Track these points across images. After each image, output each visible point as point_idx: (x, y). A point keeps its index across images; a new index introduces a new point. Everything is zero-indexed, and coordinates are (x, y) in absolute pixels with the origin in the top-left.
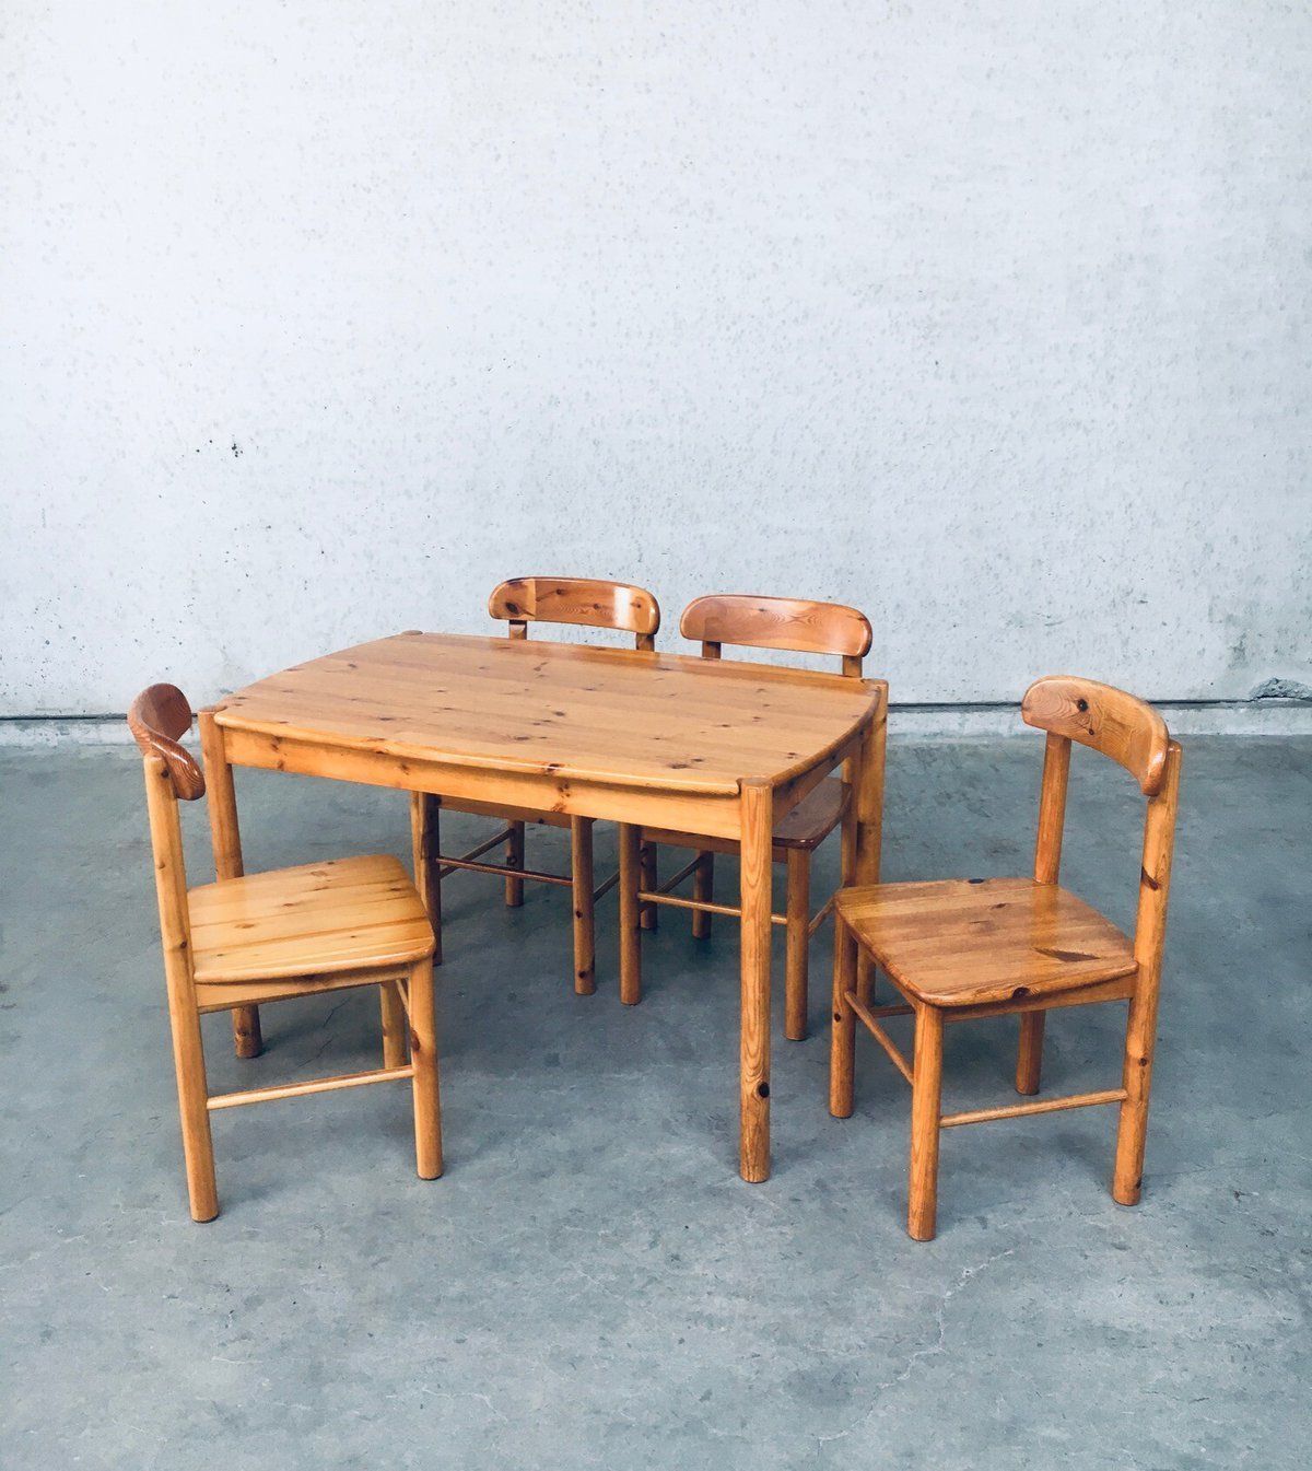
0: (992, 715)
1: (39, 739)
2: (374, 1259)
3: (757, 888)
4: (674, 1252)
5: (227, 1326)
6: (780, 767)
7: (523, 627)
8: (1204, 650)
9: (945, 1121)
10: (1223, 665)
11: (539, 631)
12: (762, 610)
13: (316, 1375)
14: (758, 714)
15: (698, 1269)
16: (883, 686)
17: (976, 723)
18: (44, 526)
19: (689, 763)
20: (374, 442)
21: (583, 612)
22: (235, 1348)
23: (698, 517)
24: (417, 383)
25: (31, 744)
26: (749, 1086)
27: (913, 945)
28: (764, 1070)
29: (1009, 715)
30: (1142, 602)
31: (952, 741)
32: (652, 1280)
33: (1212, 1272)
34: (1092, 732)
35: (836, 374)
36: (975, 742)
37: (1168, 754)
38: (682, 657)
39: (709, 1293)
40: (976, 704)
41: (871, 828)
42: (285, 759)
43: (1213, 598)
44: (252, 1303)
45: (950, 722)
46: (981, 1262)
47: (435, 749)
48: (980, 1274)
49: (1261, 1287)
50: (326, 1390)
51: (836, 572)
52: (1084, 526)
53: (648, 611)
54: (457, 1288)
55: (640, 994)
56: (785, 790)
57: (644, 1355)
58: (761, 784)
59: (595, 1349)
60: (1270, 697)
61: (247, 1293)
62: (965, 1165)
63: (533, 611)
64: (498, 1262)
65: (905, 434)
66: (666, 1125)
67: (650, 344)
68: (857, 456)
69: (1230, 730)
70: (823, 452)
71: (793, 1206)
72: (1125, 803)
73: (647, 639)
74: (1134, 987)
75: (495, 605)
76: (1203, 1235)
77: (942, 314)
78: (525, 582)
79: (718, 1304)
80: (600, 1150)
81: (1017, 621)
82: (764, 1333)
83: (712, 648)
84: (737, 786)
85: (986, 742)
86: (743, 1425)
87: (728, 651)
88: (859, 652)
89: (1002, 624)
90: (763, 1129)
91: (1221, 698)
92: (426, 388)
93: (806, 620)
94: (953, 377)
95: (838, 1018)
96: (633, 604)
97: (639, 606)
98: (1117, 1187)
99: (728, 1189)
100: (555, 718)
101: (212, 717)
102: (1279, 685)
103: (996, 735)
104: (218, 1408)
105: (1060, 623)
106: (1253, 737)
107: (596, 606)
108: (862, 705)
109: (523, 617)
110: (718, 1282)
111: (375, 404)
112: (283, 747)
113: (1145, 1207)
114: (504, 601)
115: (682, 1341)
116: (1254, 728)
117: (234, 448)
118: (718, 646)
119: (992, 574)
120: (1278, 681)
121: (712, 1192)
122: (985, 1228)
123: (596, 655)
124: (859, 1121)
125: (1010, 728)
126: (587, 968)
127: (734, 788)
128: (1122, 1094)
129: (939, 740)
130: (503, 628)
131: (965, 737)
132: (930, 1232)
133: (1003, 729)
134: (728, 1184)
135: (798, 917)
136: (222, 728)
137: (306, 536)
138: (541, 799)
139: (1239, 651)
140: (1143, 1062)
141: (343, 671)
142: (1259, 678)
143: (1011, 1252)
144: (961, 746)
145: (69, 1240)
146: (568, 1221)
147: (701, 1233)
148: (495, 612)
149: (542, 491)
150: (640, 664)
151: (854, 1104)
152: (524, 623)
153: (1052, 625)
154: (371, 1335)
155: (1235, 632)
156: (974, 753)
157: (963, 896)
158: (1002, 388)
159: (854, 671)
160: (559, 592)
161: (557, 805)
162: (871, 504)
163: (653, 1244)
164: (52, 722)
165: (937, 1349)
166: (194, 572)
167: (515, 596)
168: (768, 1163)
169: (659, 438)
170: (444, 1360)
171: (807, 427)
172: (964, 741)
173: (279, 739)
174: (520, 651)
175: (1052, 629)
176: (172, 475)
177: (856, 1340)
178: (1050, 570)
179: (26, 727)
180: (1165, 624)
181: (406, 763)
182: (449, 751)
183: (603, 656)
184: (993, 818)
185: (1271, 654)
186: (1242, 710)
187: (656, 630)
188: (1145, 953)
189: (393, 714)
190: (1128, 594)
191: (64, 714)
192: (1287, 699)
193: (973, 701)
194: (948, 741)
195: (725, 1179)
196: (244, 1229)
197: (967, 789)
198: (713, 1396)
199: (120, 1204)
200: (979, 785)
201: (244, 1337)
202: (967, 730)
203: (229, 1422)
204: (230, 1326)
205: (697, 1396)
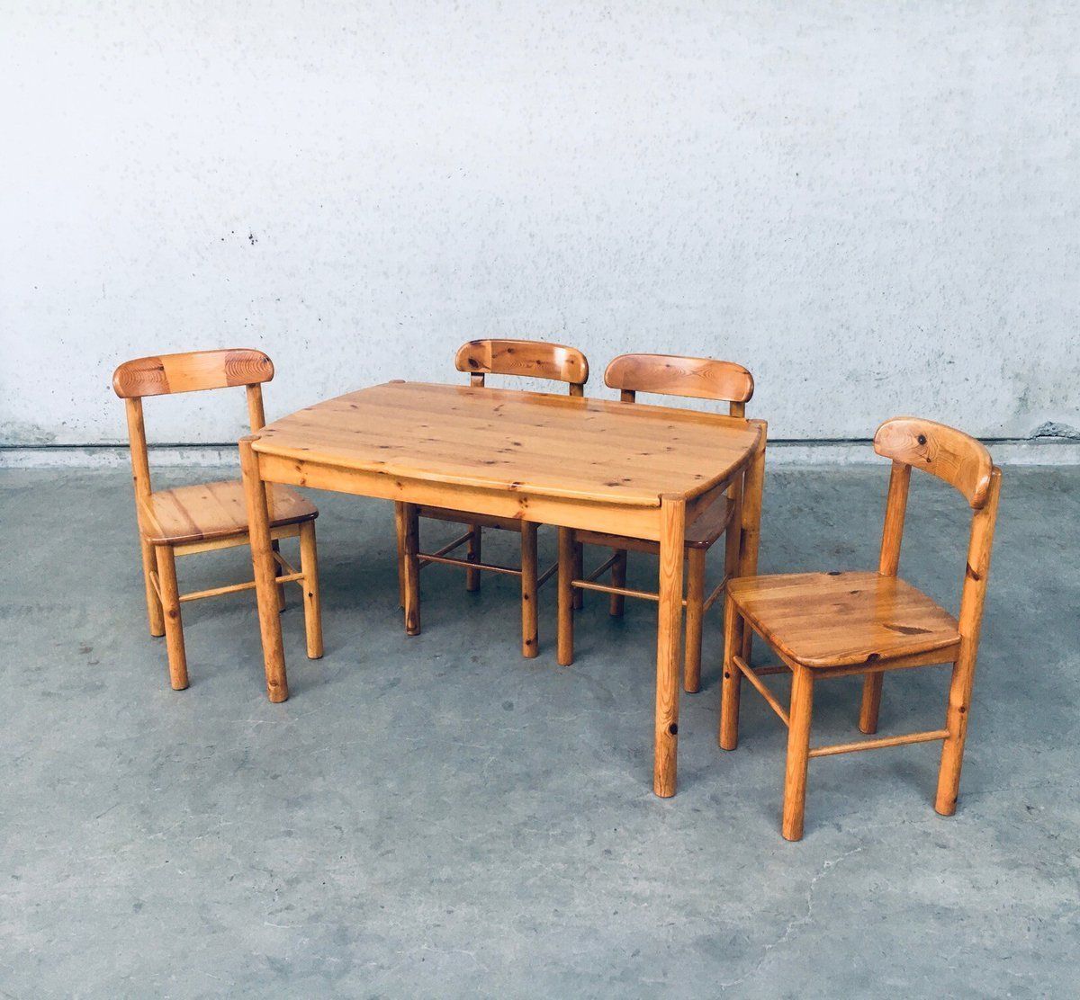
0: (833, 449)
1: (103, 462)
2: (381, 851)
3: (673, 577)
4: (607, 847)
5: (274, 900)
6: (692, 486)
7: (481, 378)
8: (996, 400)
9: (813, 753)
10: (1010, 413)
11: (493, 381)
12: (668, 366)
13: (343, 937)
14: (669, 445)
15: (625, 860)
16: (763, 425)
17: (821, 455)
18: (104, 297)
19: (621, 482)
20: (359, 234)
21: (528, 366)
22: (284, 915)
23: (610, 295)
24: (393, 188)
25: (98, 465)
26: (662, 725)
27: (790, 621)
28: (674, 713)
29: (847, 448)
30: (950, 362)
31: (803, 468)
32: (591, 868)
33: (1013, 865)
34: (929, 460)
35: (718, 183)
36: (819, 469)
37: (992, 477)
38: (605, 401)
39: (635, 878)
40: (821, 440)
41: (752, 533)
42: (306, 477)
43: (1005, 360)
44: (292, 882)
45: (800, 454)
46: (838, 857)
47: (426, 471)
48: (837, 866)
49: (1049, 876)
50: (352, 946)
51: (716, 339)
52: (908, 303)
53: (579, 366)
54: (445, 872)
55: (573, 658)
56: (694, 502)
57: (588, 923)
58: (679, 498)
59: (551, 918)
60: (1046, 435)
61: (288, 876)
62: (824, 787)
63: (490, 366)
64: (475, 854)
65: (771, 231)
66: (596, 754)
67: (574, 158)
68: (734, 247)
69: (1014, 461)
70: (707, 244)
71: (695, 815)
72: (935, 516)
73: (578, 387)
74: (958, 654)
75: (461, 361)
76: (1003, 838)
77: (802, 136)
78: (484, 343)
79: (642, 887)
80: (547, 773)
81: (853, 377)
82: (679, 907)
83: (629, 394)
84: (658, 500)
85: (827, 470)
86: (665, 974)
87: (641, 397)
88: (743, 398)
89: (843, 378)
90: (672, 759)
91: (1007, 437)
92: (400, 192)
93: (702, 374)
94: (809, 185)
95: (727, 676)
96: (567, 361)
97: (572, 362)
98: (938, 802)
99: (645, 802)
100: (513, 447)
101: (249, 445)
102: (1053, 426)
103: (835, 463)
104: (271, 961)
105: (887, 378)
106: (1031, 467)
107: (539, 362)
108: (749, 438)
109: (481, 370)
110: (641, 870)
111: (360, 204)
112: (305, 467)
113: (960, 817)
114: (467, 357)
115: (616, 913)
116: (1032, 460)
117: (250, 238)
118: (633, 393)
119: (835, 340)
120: (1051, 424)
121: (635, 804)
122: (841, 831)
123: (541, 399)
124: (741, 752)
125: (846, 458)
126: (532, 638)
127: (656, 501)
128: (944, 733)
129: (792, 468)
130: (465, 379)
131: (813, 465)
132: (800, 833)
133: (841, 460)
134: (645, 798)
135: (695, 600)
136: (257, 453)
137: (307, 307)
138: (505, 509)
139: (1023, 400)
140: (962, 710)
141: (348, 411)
142: (1036, 422)
143: (859, 849)
144: (808, 472)
145: (152, 837)
146: (525, 824)
147: (626, 835)
148: (461, 366)
149: (489, 274)
150: (573, 406)
151: (739, 739)
152: (483, 374)
153: (881, 379)
154: (382, 907)
155: (1021, 386)
156: (820, 478)
157: (825, 585)
158: (847, 194)
159: (740, 414)
160: (510, 351)
161: (518, 513)
162: (743, 285)
163: (590, 843)
164: (113, 449)
165: (808, 920)
166: (221, 334)
167: (475, 353)
168: (675, 783)
169: (580, 232)
170: (438, 926)
171: (695, 225)
172: (810, 469)
173: (302, 462)
174: (481, 396)
175: (880, 382)
176: (203, 258)
177: (747, 913)
178: (880, 337)
179: (93, 452)
180: (967, 380)
181: (400, 481)
182: (436, 471)
183: (546, 400)
184: (835, 526)
185: (1047, 404)
186: (1024, 446)
187: (585, 381)
188: (967, 628)
189: (389, 444)
190: (940, 356)
191: (121, 443)
192: (1058, 438)
193: (818, 438)
194: (798, 468)
195: (642, 795)
196: (283, 829)
197: (814, 505)
198: (641, 954)
199: (188, 810)
200: (823, 502)
201: (287, 909)
202: (813, 461)
203: (280, 970)
204: (276, 900)
205: (629, 953)
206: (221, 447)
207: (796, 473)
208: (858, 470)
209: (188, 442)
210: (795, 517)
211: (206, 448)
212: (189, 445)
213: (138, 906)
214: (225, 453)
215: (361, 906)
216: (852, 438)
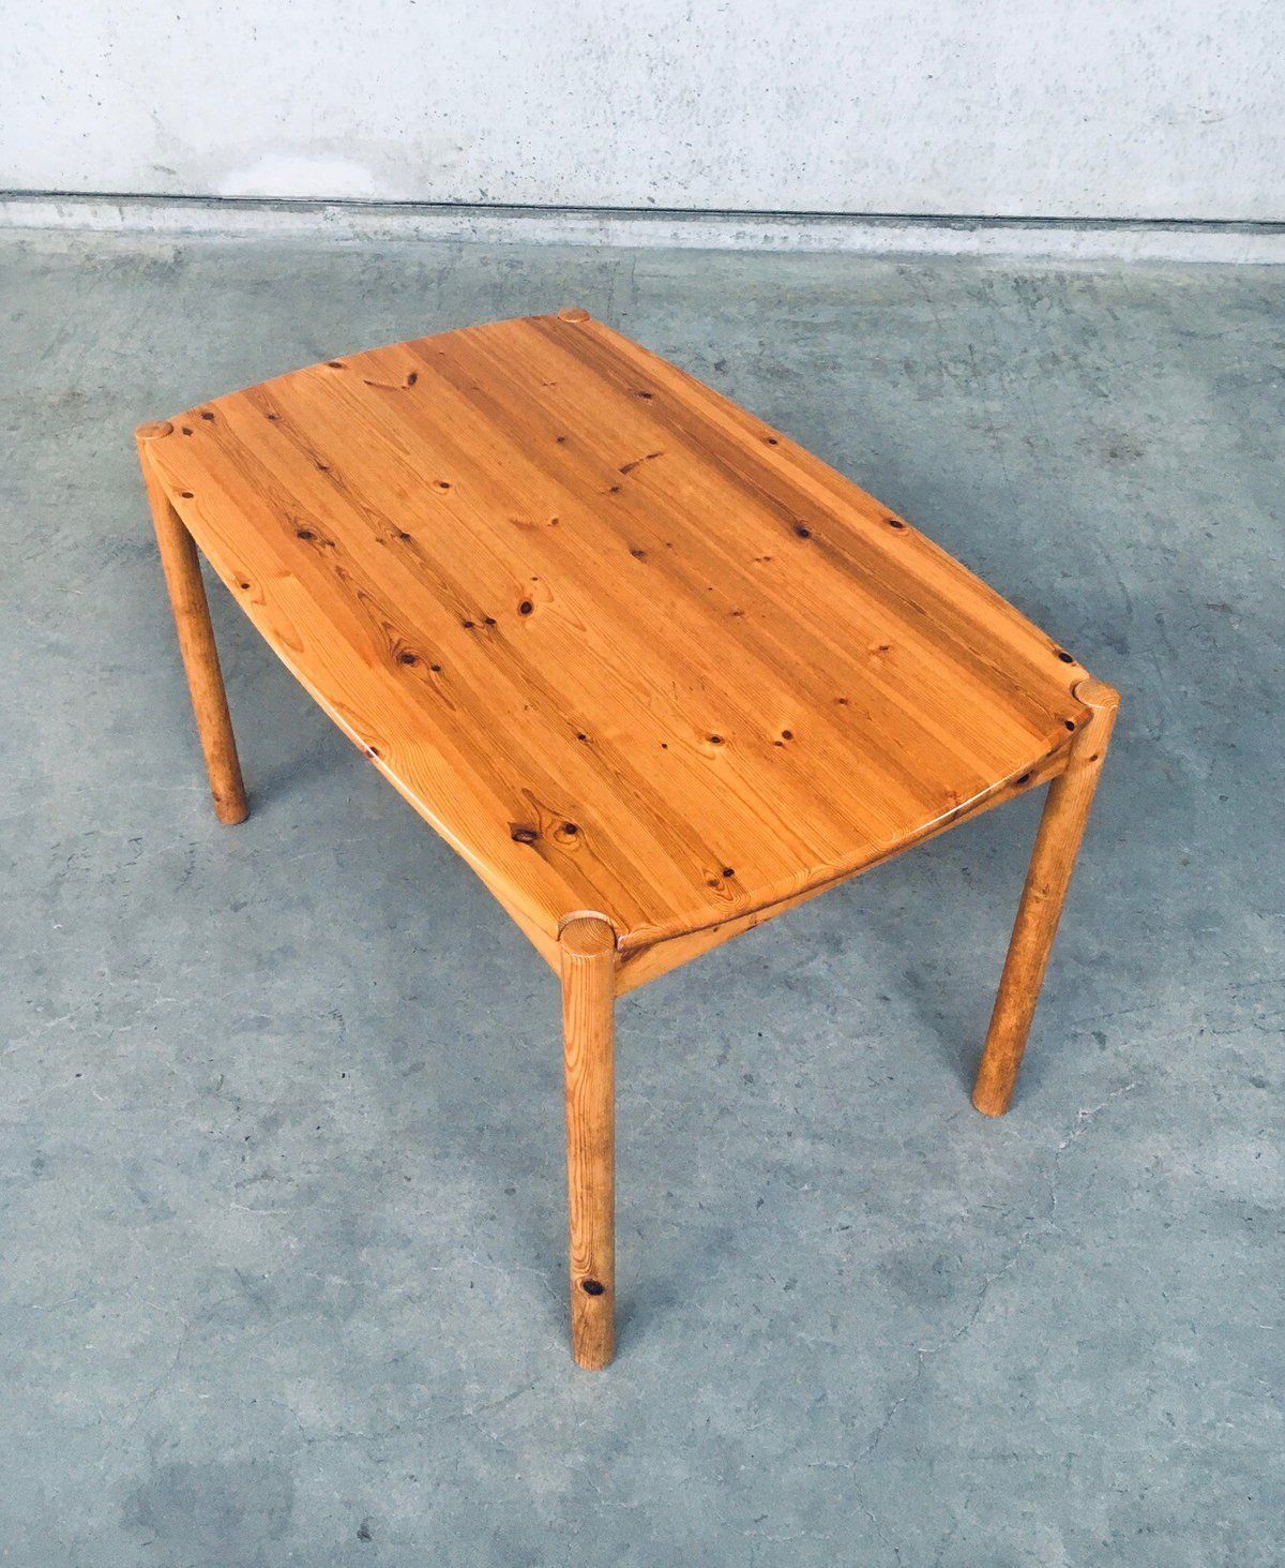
0: (1115, 235)
2: (405, 1066)
4: (746, 1070)
5: (243, 1159)
13: (350, 1235)
15: (775, 1097)
17: (1094, 244)
22: (256, 1190)
29: (1136, 235)
31: (1064, 267)
32: (724, 1111)
36: (1089, 270)
39: (790, 1134)
40: (1097, 220)
44: (270, 1123)
45: (1061, 242)
46: (1099, 1100)
48: (1095, 1116)
50: (364, 1255)
51: (943, 44)
57: (719, 1222)
59: (663, 1209)
61: (263, 1111)
71: (881, 1006)
79: (799, 1149)
81: (1166, 116)
82: (853, 1194)
85: (1102, 271)
86: (835, 1327)
89: (1148, 118)
99: (807, 979)
103: (1116, 260)
104: (244, 1280)
105: (1221, 120)
110: (799, 1118)
115: (761, 1200)
119: (1143, 53)
121: (788, 982)
122: (1103, 1049)
125: (1135, 251)
129: (1044, 266)
131: (1078, 262)
133: (1127, 254)
134: (805, 970)
143: (1131, 1083)
144: (1072, 275)
145: (53, 1023)
147: (778, 1046)
153: (1211, 122)
154: (409, 1179)
156: (1089, 290)
163: (722, 1059)
165: (1046, 1226)
170: (493, 1219)
172: (1073, 268)
175: (1208, 128)
177: (959, 1209)
178: (1220, 49)
184: (1111, 398)
193: (1093, 216)
194: (1054, 266)
195: (801, 964)
196: (253, 1013)
197: (1079, 348)
198: (799, 1285)
199: (106, 970)
200: (1094, 344)
201: (265, 1176)
202: (1080, 253)
203: (257, 1298)
204: (248, 1158)
205: (781, 1284)
206: (124, 200)
207: (1052, 276)
208: (1153, 274)
209: (68, 189)
210: (1048, 374)
211: (98, 200)
212: (71, 194)
213: (39, 1164)
214: (129, 210)
215: (377, 1175)
216: (1149, 217)
